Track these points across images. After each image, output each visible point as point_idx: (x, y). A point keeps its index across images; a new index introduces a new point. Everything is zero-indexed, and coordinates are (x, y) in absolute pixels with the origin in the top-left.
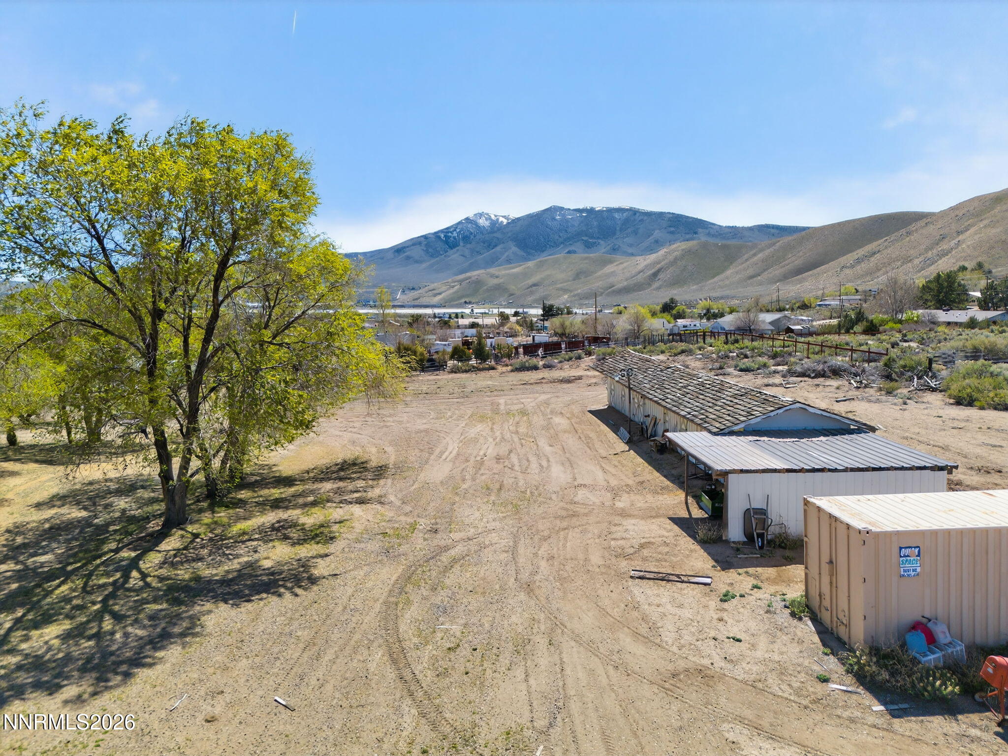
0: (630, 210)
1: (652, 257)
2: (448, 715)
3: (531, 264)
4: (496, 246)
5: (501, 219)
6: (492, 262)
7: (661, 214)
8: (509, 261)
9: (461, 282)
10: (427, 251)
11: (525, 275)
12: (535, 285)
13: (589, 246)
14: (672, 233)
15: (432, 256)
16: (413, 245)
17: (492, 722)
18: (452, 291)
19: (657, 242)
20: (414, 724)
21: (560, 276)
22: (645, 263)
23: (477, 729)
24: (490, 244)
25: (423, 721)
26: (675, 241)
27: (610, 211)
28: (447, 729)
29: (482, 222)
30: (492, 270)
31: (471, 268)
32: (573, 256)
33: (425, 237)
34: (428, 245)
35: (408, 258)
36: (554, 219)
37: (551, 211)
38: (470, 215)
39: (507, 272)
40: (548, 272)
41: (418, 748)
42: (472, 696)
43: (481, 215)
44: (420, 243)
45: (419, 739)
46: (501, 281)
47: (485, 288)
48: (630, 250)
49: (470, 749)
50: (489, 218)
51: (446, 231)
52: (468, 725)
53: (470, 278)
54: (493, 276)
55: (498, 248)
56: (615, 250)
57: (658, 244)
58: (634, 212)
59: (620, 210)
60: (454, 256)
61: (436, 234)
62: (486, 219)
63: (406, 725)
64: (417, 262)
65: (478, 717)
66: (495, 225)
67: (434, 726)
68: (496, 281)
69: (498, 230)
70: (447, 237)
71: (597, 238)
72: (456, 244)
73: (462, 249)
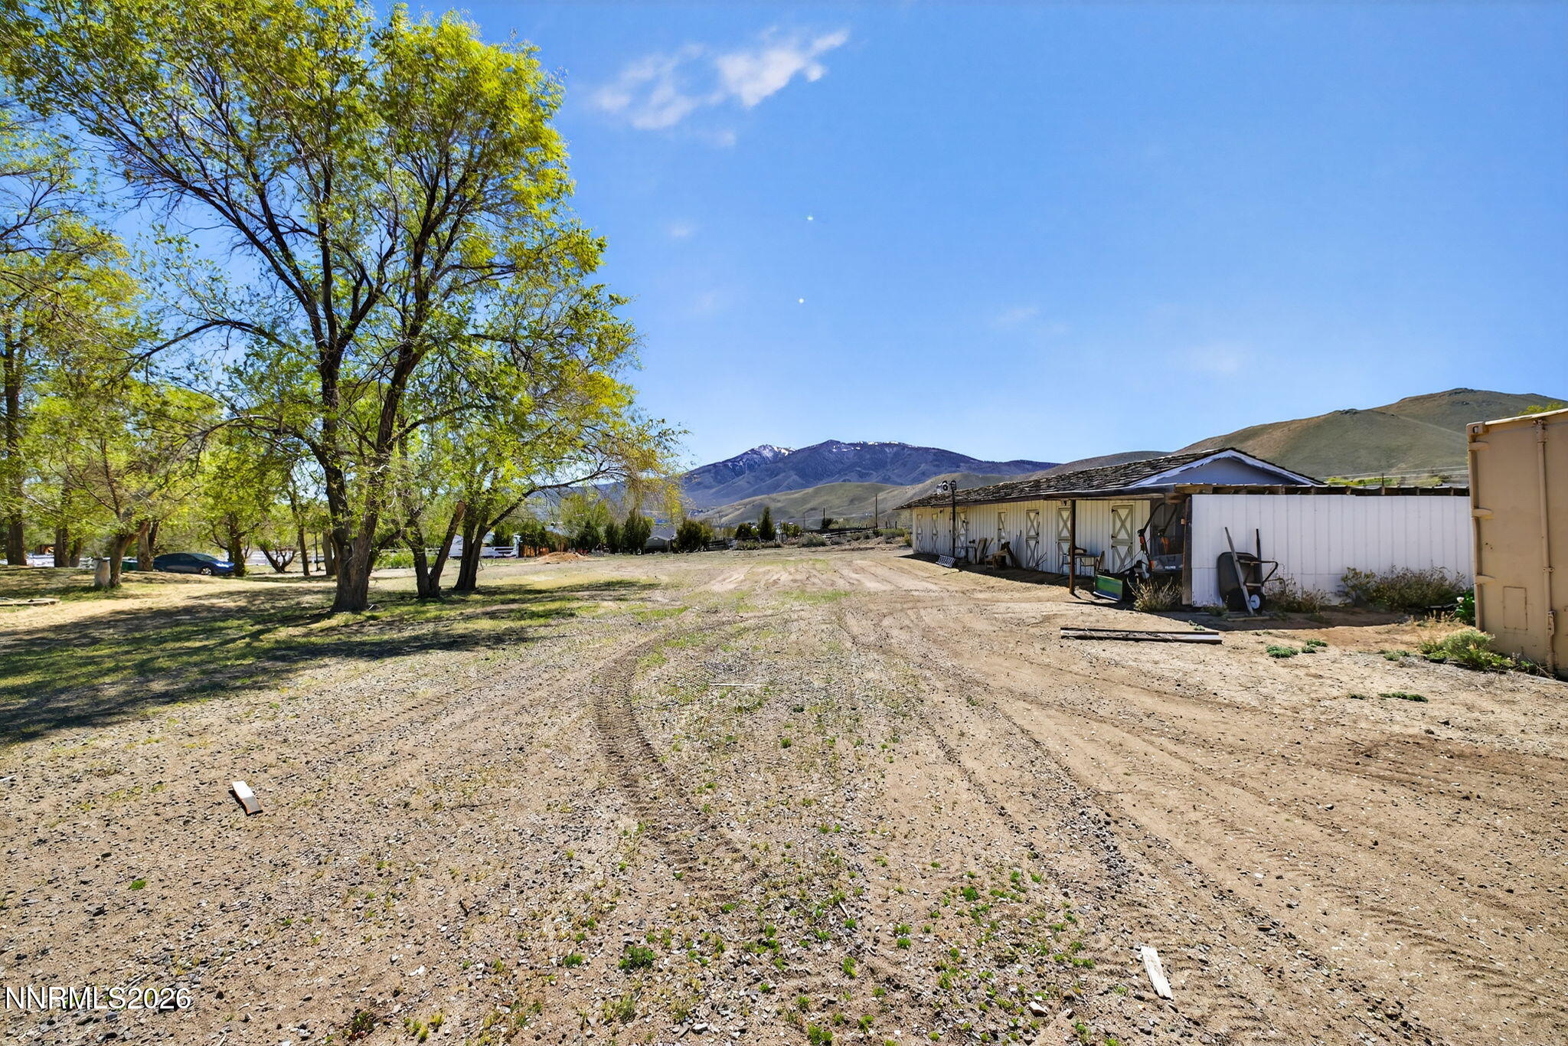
0: (899, 445)
1: (919, 487)
2: (738, 835)
3: (810, 490)
4: (778, 475)
5: (783, 451)
6: (775, 488)
7: (927, 450)
8: (790, 488)
9: (745, 505)
10: (715, 479)
11: (804, 500)
12: (812, 509)
13: (862, 476)
14: (937, 466)
15: (720, 482)
17: (893, 855)
18: (737, 513)
19: (923, 474)
20: (619, 858)
21: (837, 502)
22: (914, 492)
23: (844, 876)
24: (773, 473)
25: (654, 850)
26: (940, 473)
27: (883, 445)
28: (734, 875)
29: (767, 454)
30: (774, 496)
31: (755, 494)
32: (848, 483)
33: (714, 465)
34: (717, 473)
35: (698, 484)
36: (830, 452)
37: (830, 443)
38: (756, 447)
39: (788, 497)
40: (825, 498)
41: (615, 942)
42: (812, 790)
43: (765, 447)
44: (709, 471)
45: (628, 909)
46: (782, 505)
48: (899, 481)
49: (838, 954)
50: (772, 450)
51: (734, 460)
52: (809, 865)
53: (754, 500)
54: (774, 500)
55: (780, 477)
56: (886, 480)
57: (925, 475)
58: (902, 447)
59: (890, 445)
60: (741, 482)
61: (725, 464)
62: (770, 451)
63: (588, 862)
64: (706, 487)
65: (840, 841)
66: (777, 454)
67: (687, 866)
68: (777, 505)
69: (781, 460)
70: (734, 466)
71: (869, 469)
72: (740, 473)
73: (748, 475)
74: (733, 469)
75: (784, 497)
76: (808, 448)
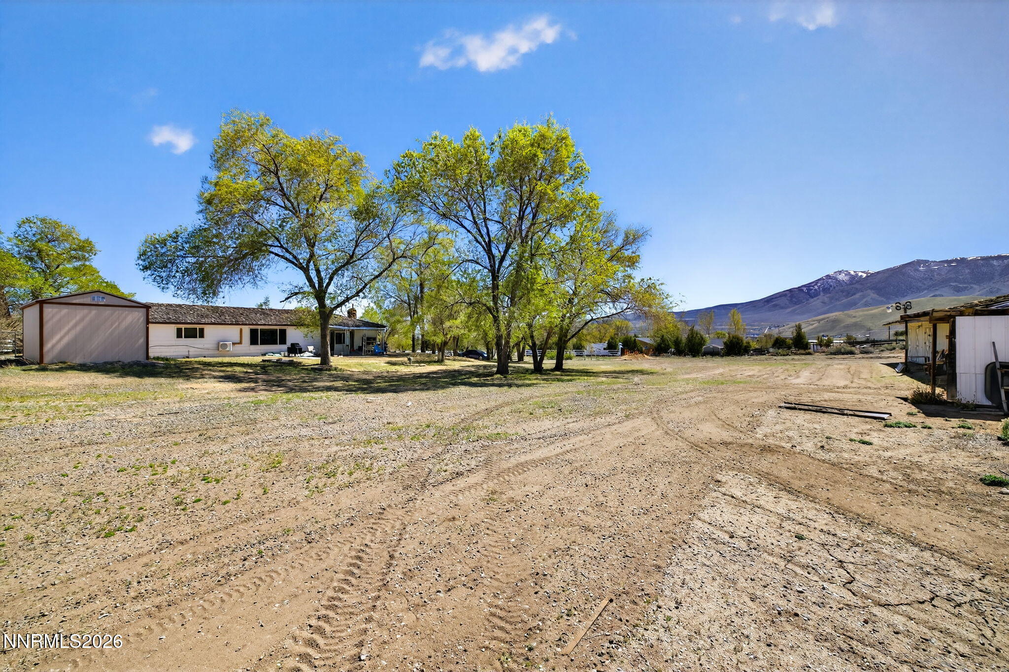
4: (855, 294)
5: (860, 274)
6: (852, 305)
8: (866, 305)
9: (819, 321)
10: (791, 301)
11: (882, 315)
15: (796, 304)
16: (780, 296)
18: (811, 327)
24: (849, 294)
27: (989, 259)
29: (842, 277)
30: (850, 312)
31: (828, 311)
33: (790, 290)
34: (792, 297)
35: (775, 306)
36: (917, 270)
38: (831, 273)
39: (866, 313)
43: (840, 272)
44: (786, 295)
46: (858, 320)
47: (842, 325)
50: (848, 274)
51: (808, 286)
53: (828, 318)
54: (849, 316)
55: (857, 296)
59: (999, 257)
60: (816, 302)
61: (800, 289)
62: (846, 275)
64: (782, 308)
66: (855, 278)
68: (853, 320)
69: (857, 282)
70: (809, 290)
71: (971, 283)
72: (816, 294)
73: (822, 297)
74: (808, 293)
75: (861, 313)
76: (888, 270)
